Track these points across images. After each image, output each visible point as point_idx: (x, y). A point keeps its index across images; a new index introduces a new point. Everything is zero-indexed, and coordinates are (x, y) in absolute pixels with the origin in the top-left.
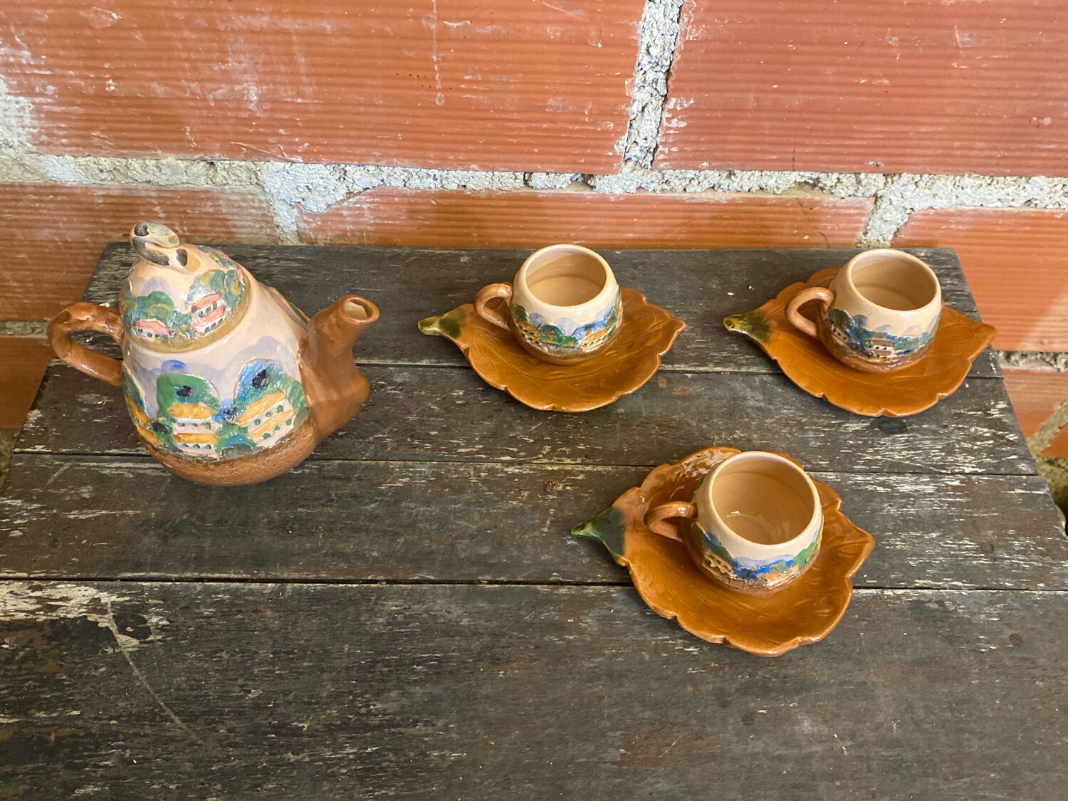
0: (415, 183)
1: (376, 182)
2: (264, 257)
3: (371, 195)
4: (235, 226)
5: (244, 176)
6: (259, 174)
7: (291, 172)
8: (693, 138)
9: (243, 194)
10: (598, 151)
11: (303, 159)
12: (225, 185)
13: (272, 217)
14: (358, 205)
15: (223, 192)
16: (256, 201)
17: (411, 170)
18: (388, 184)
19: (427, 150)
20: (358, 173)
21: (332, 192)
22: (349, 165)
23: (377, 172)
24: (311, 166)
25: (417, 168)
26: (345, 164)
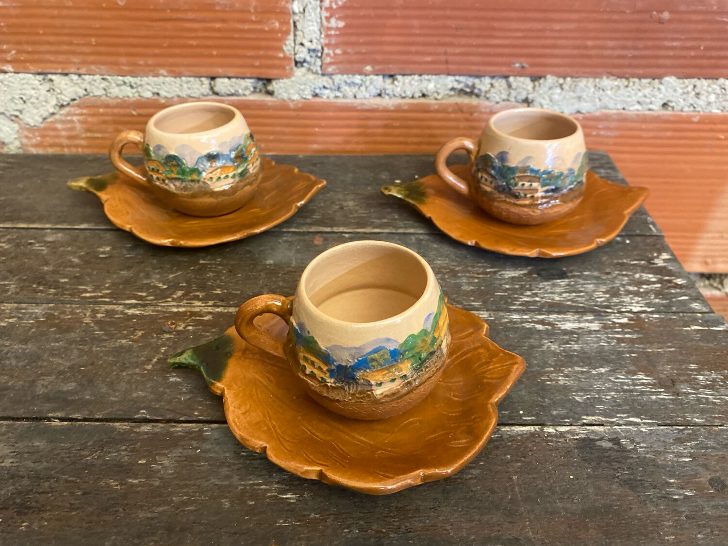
0: (115, 91)
1: (82, 92)
3: (78, 106)
7: (5, 83)
8: (353, 39)
10: (271, 53)
11: (13, 68)
14: (69, 118)
17: (109, 78)
18: (91, 94)
19: (119, 55)
20: (64, 82)
21: (44, 103)
22: (56, 74)
23: (80, 81)
24: (21, 75)
25: (113, 76)
26: (51, 74)
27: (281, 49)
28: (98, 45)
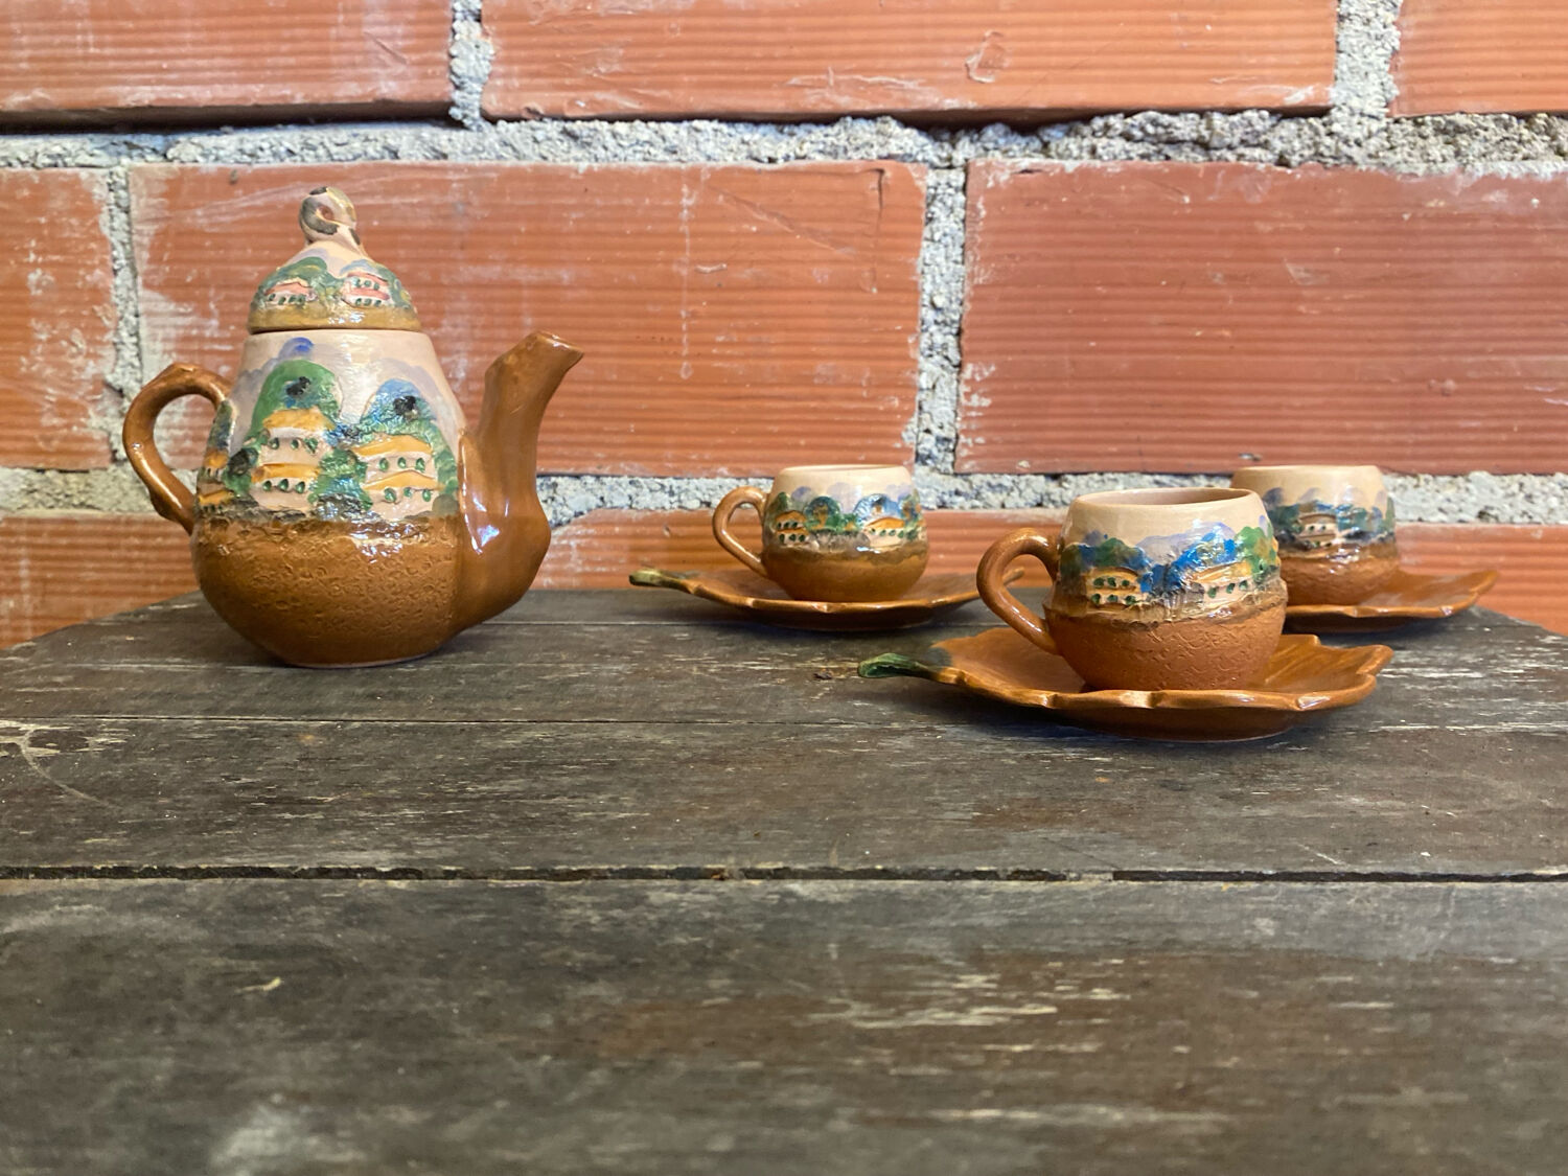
0: (646, 500)
1: (594, 501)
3: (585, 524)
8: (1001, 422)
10: (883, 442)
14: (564, 542)
17: (641, 480)
18: (608, 505)
19: (665, 446)
20: (572, 487)
22: (563, 475)
23: (597, 485)
25: (649, 478)
26: (557, 475)
27: (899, 437)
28: (638, 432)
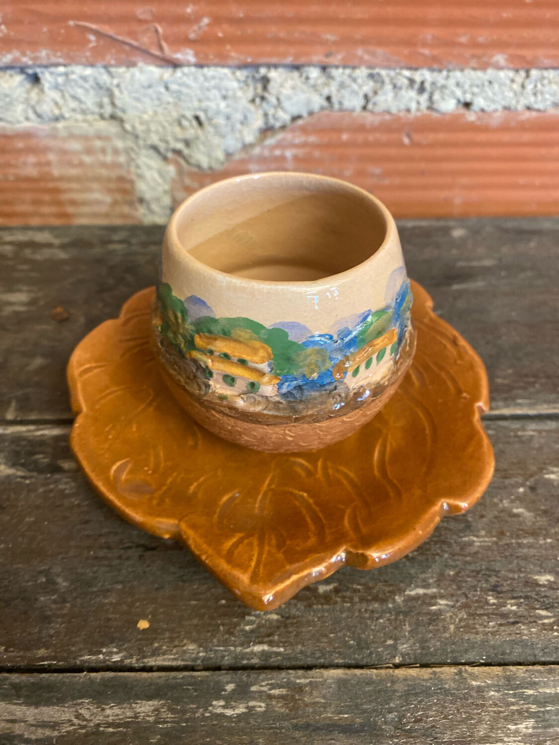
0: (386, 100)
1: (317, 102)
2: (121, 242)
3: (304, 130)
4: (73, 203)
5: (90, 101)
6: (116, 92)
7: (174, 87)
9: (85, 138)
11: (196, 55)
12: (57, 119)
13: (132, 182)
14: (278, 152)
15: (54, 135)
16: (109, 151)
17: (383, 73)
18: (336, 106)
19: (423, 23)
20: (290, 83)
21: (238, 126)
22: (276, 66)
23: (322, 80)
24: (209, 72)
25: (394, 69)
26: (269, 66)
